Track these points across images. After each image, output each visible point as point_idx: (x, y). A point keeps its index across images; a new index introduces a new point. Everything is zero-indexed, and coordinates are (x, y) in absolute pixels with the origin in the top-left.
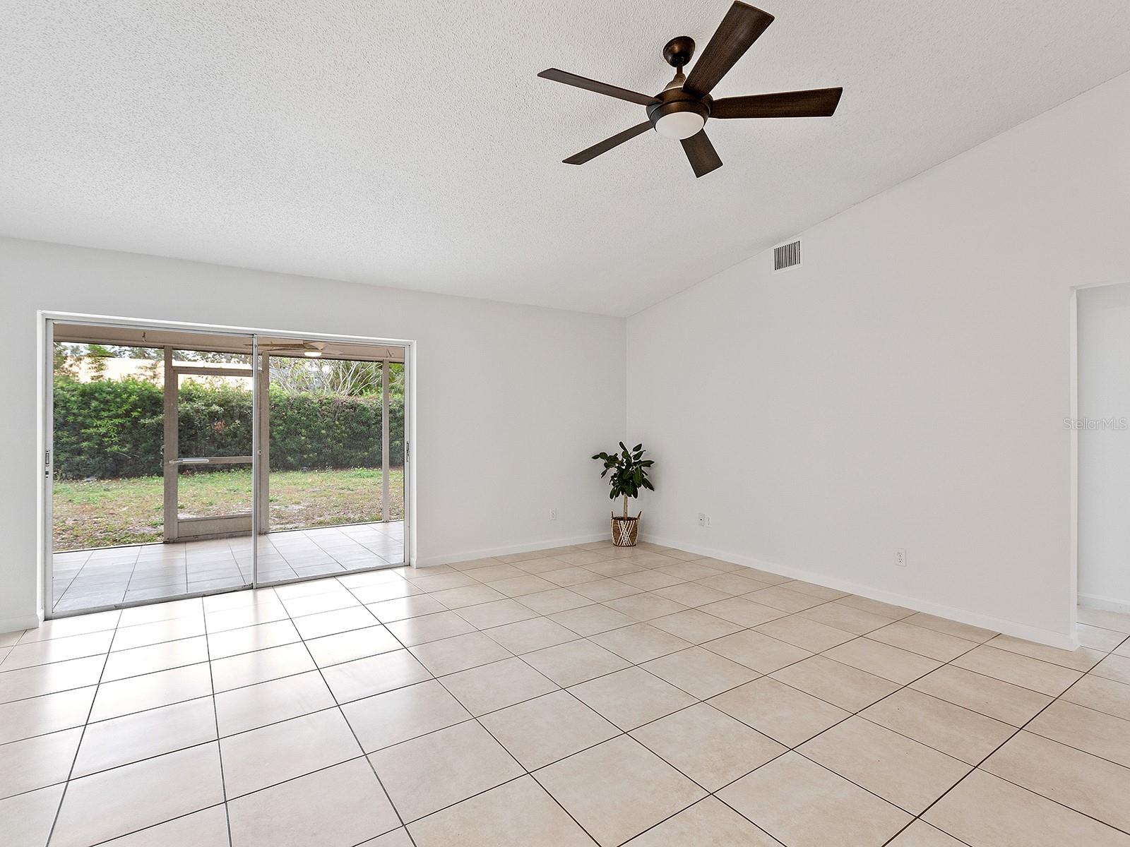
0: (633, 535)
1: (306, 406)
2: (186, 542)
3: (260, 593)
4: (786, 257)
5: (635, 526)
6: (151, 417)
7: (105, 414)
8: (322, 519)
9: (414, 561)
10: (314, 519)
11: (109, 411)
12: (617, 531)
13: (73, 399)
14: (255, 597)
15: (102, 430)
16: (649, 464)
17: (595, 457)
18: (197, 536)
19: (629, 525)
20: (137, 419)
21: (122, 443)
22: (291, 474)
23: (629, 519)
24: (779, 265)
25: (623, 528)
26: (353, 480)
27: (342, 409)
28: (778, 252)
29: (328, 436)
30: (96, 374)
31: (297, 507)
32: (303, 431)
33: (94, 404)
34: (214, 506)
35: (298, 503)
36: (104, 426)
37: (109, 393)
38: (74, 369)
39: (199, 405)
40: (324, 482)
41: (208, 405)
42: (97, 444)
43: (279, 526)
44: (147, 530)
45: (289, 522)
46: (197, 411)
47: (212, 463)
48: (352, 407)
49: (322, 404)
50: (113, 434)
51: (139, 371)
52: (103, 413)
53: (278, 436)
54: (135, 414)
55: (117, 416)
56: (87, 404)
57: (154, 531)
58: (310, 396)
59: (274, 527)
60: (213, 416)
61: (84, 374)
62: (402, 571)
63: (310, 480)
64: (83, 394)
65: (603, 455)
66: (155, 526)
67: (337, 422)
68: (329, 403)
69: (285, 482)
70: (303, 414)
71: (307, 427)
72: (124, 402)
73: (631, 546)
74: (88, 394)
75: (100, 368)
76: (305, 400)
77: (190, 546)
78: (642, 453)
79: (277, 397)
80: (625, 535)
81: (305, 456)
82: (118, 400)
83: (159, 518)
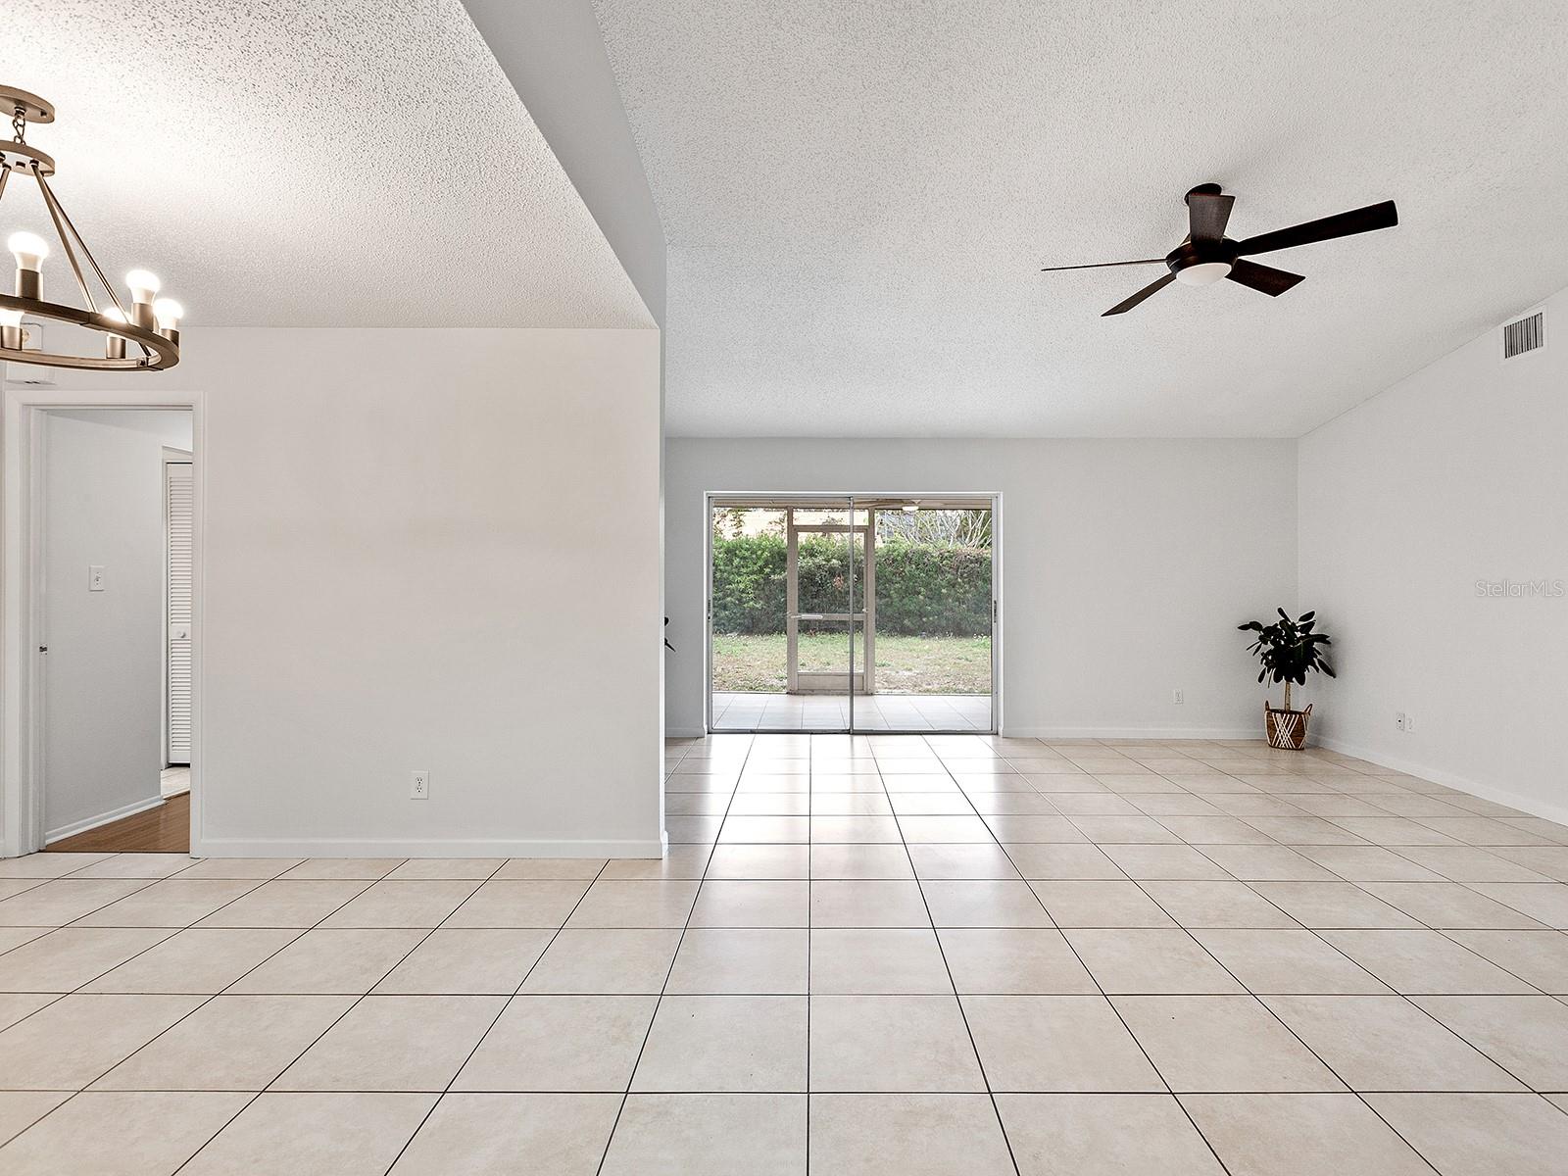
0: (1298, 734)
1: (926, 560)
2: (804, 695)
3: (856, 738)
4: (1522, 338)
5: (1300, 722)
6: (780, 574)
7: (744, 570)
8: (930, 687)
9: (1001, 729)
10: (920, 687)
11: (747, 567)
12: (1272, 727)
13: (720, 556)
14: (852, 741)
15: (742, 586)
16: (1322, 638)
17: (1244, 628)
18: (813, 691)
19: (1290, 720)
20: (768, 575)
21: (756, 599)
22: (909, 640)
23: (1291, 713)
24: (1511, 350)
25: (1281, 723)
26: (975, 650)
27: (965, 565)
28: (1510, 331)
29: (949, 595)
30: (736, 531)
31: (908, 673)
32: (922, 589)
33: (736, 561)
34: (831, 667)
35: (910, 670)
36: (744, 582)
37: (747, 550)
38: (720, 526)
39: (820, 560)
40: (942, 651)
41: (828, 561)
42: (737, 599)
43: (887, 690)
44: (775, 682)
45: (894, 686)
46: (819, 567)
47: (825, 619)
48: (977, 561)
49: (942, 558)
50: (750, 590)
51: (770, 527)
52: (742, 570)
53: (894, 596)
54: (767, 570)
55: (753, 573)
56: (731, 561)
57: (780, 684)
58: (930, 550)
59: (881, 691)
60: (832, 572)
61: (728, 532)
62: (989, 739)
63: (927, 647)
64: (728, 551)
65: (1255, 626)
66: (781, 679)
67: (959, 580)
68: (951, 557)
69: (900, 647)
70: (923, 570)
71: (927, 585)
72: (758, 558)
73: (1293, 749)
74: (731, 551)
75: (739, 524)
76: (925, 553)
77: (807, 698)
78: (1313, 624)
79: (895, 551)
80: (1284, 734)
81: (924, 619)
82: (754, 556)
83: (784, 673)
